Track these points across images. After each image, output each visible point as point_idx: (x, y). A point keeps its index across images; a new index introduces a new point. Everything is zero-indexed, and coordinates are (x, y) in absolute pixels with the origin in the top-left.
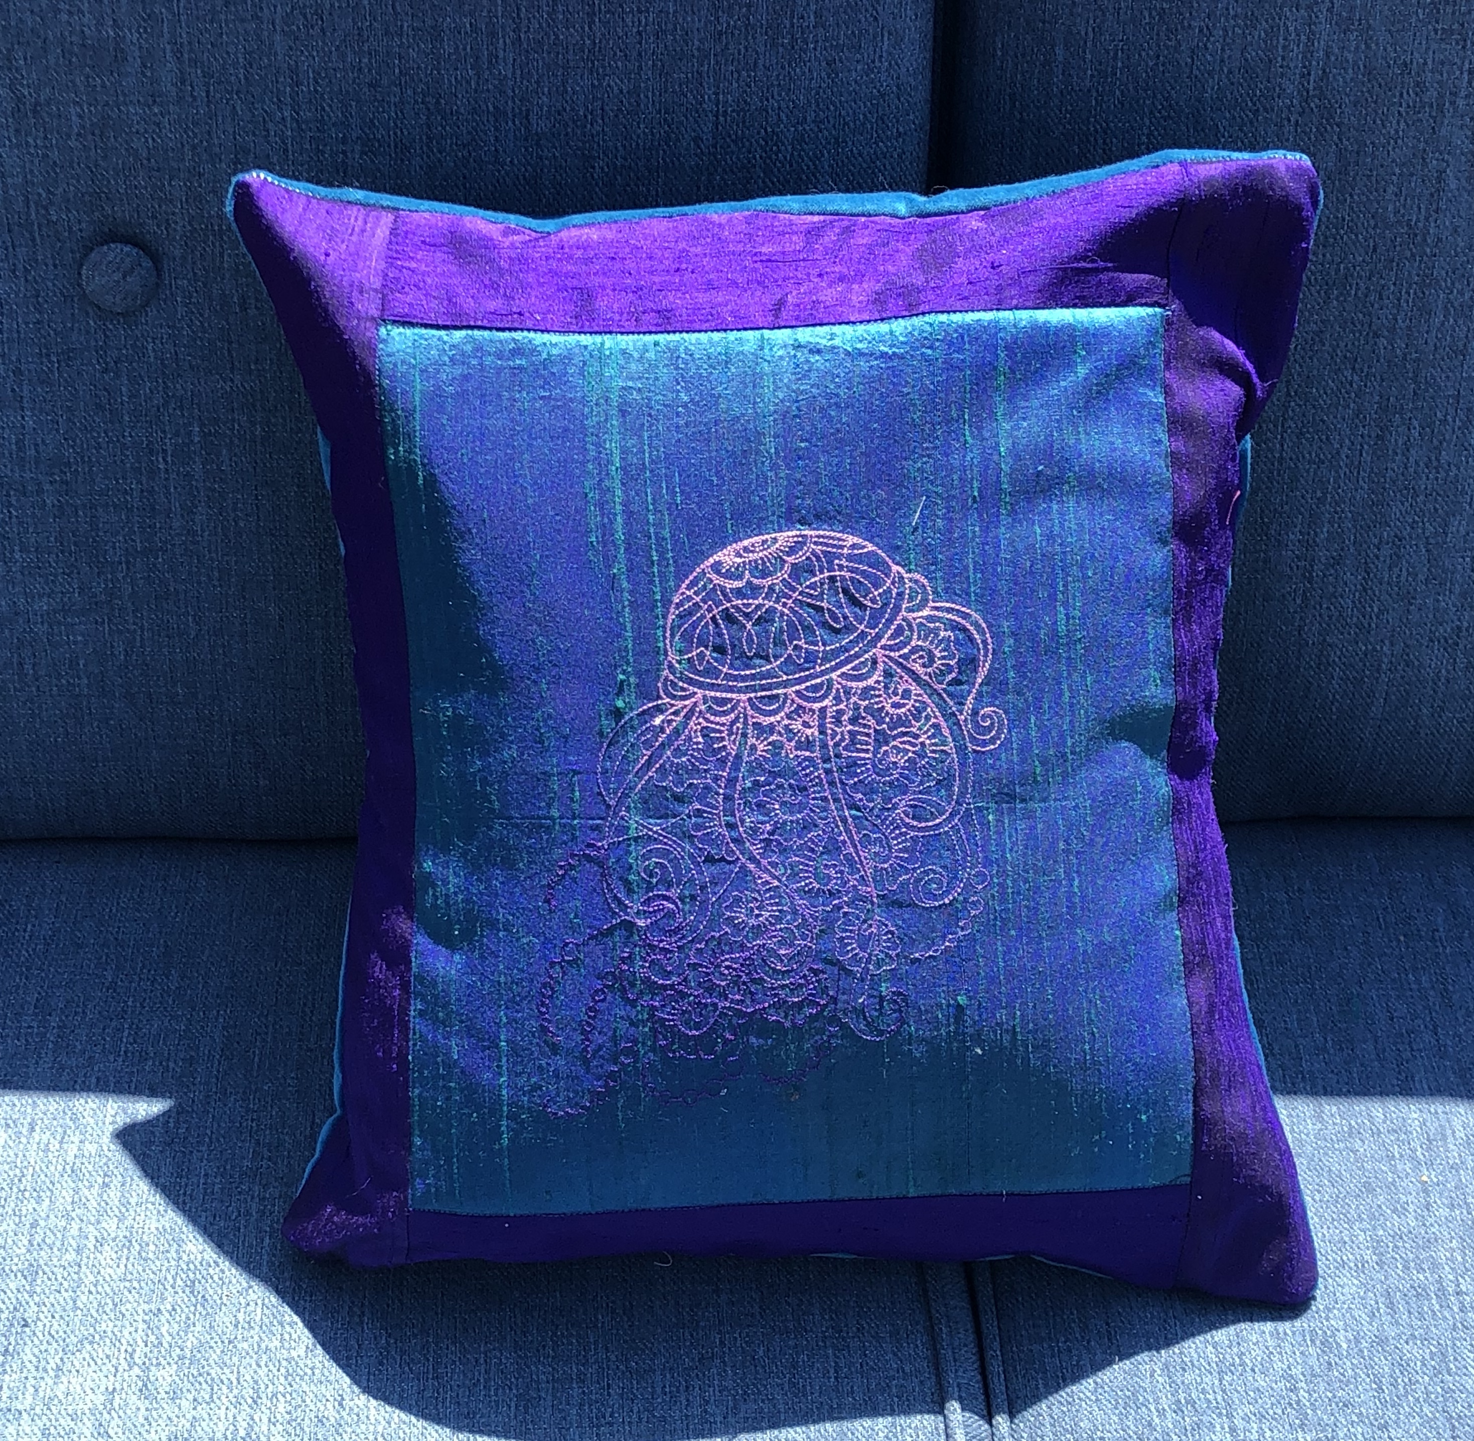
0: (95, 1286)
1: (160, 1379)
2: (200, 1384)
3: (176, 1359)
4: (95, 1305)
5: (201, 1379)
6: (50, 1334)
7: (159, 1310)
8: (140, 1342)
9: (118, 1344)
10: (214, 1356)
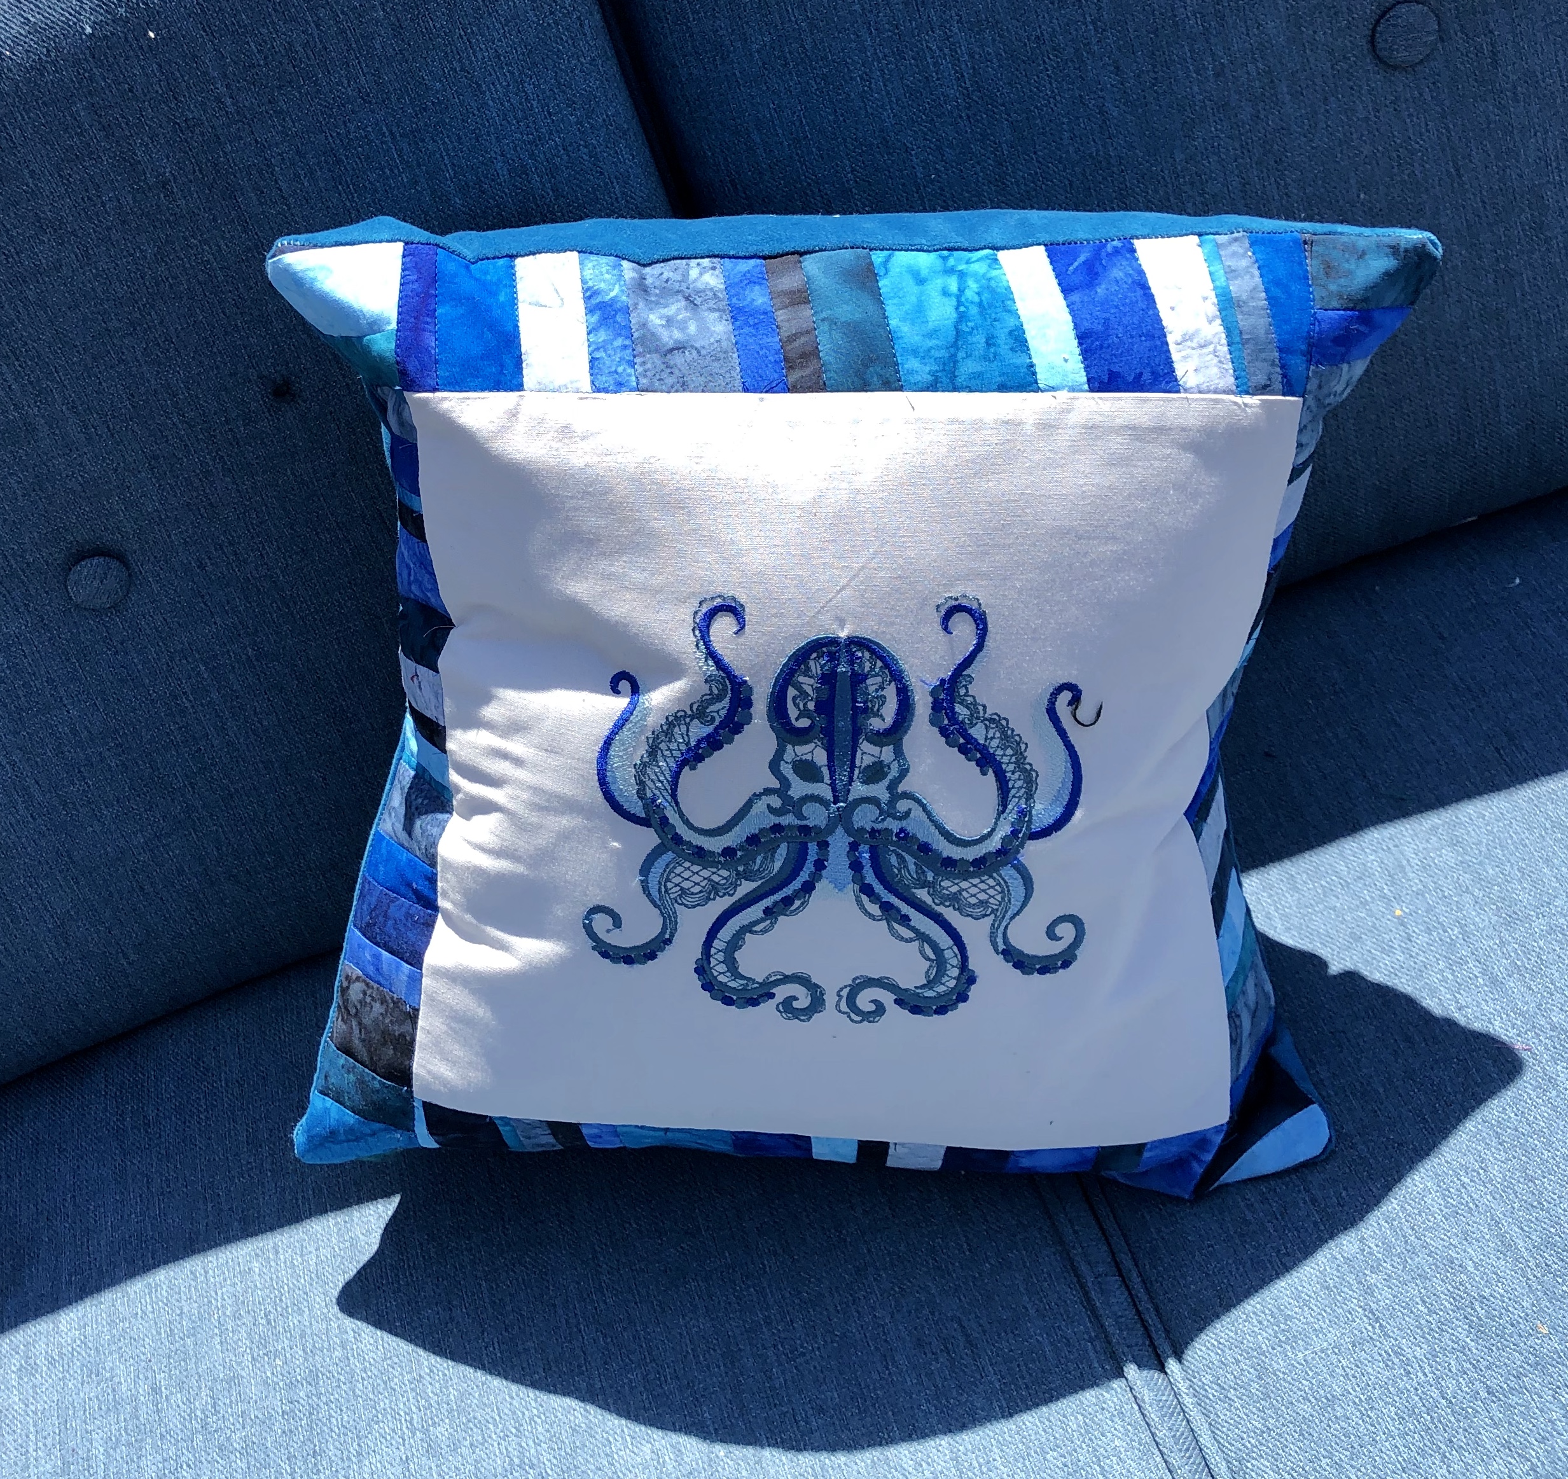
0: (366, 1373)
1: (440, 1436)
2: (472, 1429)
3: (446, 1414)
4: (370, 1388)
5: (471, 1425)
6: (343, 1426)
7: (420, 1376)
8: (414, 1409)
9: (397, 1416)
10: (475, 1401)
